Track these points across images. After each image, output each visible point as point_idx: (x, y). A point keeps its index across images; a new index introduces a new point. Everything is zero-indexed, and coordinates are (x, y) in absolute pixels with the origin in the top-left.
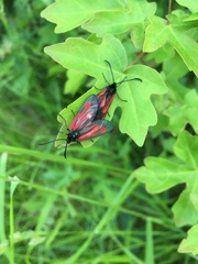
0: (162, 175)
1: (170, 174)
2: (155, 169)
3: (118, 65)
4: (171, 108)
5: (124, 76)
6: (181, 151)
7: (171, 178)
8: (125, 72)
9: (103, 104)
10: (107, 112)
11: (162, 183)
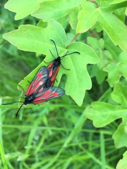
0: (104, 113)
1: (110, 112)
2: (99, 110)
3: (61, 43)
4: (109, 65)
5: (66, 51)
6: (117, 97)
7: (111, 116)
8: (67, 48)
9: (51, 75)
10: (55, 79)
11: (104, 119)
